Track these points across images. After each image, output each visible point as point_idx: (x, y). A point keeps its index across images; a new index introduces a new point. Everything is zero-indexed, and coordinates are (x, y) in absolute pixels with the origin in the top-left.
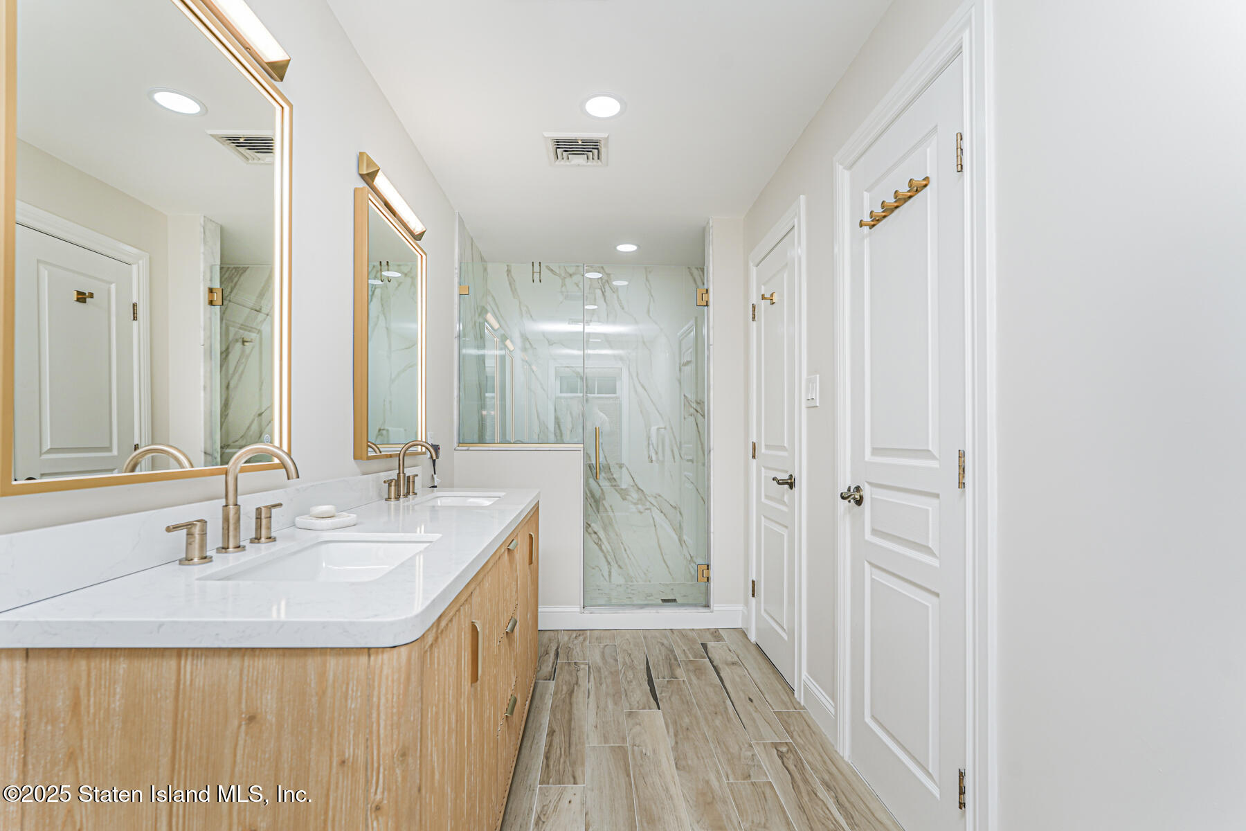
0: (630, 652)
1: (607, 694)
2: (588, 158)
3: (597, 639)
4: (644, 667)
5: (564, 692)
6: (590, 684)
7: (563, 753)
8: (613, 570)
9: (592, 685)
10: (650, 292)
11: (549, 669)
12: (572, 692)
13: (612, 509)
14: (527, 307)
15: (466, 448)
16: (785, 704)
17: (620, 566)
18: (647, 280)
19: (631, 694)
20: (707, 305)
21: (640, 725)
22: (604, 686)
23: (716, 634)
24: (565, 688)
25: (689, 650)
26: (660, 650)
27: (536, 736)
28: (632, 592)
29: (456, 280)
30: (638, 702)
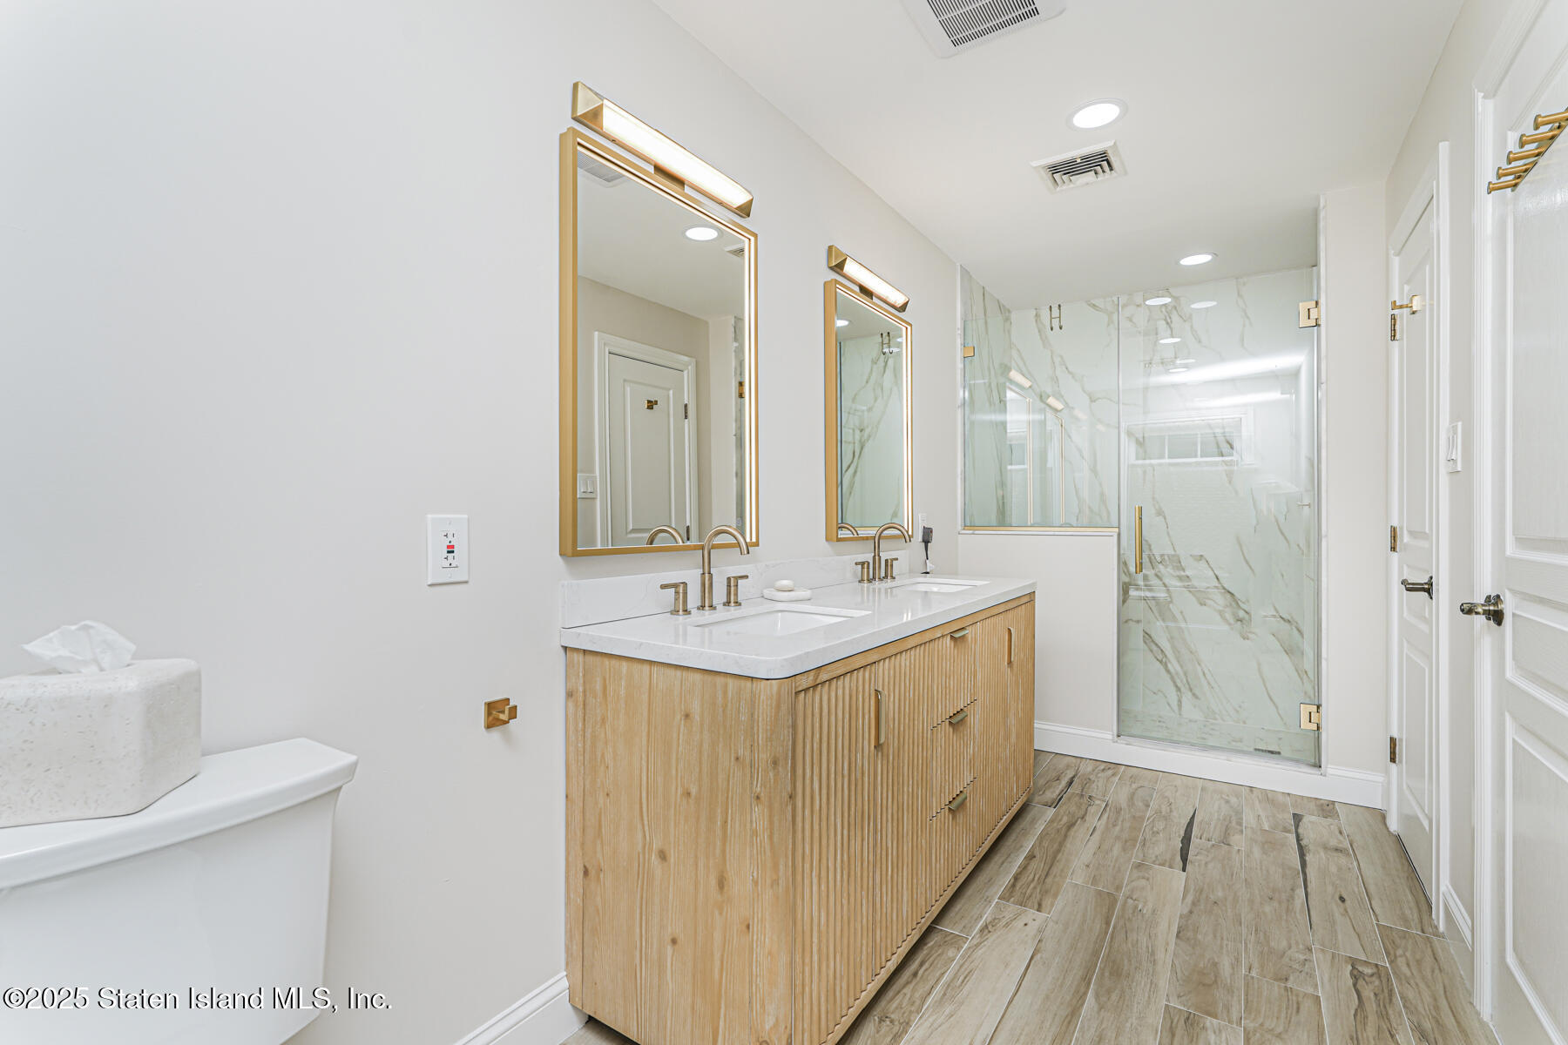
0: (1172, 800)
1: (1118, 838)
2: (1096, 173)
3: (1131, 778)
4: (1185, 822)
5: (1062, 822)
6: (1100, 822)
7: (1036, 879)
8: (1184, 700)
9: (1101, 825)
10: (1246, 314)
11: (1054, 796)
12: (1073, 825)
13: (1184, 617)
14: (1062, 357)
15: (971, 532)
16: (1406, 921)
17: (1194, 695)
18: (1239, 295)
19: (1152, 845)
20: (1317, 325)
21: (1148, 879)
22: (1118, 828)
23: (1327, 809)
24: (1065, 819)
25: (1267, 817)
26: (1219, 808)
27: (1012, 856)
28: (1211, 732)
29: (959, 341)
30: (1157, 857)
